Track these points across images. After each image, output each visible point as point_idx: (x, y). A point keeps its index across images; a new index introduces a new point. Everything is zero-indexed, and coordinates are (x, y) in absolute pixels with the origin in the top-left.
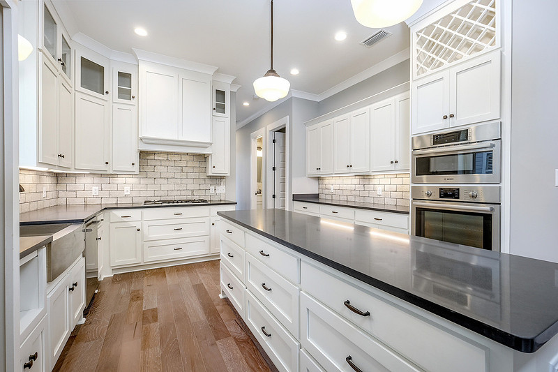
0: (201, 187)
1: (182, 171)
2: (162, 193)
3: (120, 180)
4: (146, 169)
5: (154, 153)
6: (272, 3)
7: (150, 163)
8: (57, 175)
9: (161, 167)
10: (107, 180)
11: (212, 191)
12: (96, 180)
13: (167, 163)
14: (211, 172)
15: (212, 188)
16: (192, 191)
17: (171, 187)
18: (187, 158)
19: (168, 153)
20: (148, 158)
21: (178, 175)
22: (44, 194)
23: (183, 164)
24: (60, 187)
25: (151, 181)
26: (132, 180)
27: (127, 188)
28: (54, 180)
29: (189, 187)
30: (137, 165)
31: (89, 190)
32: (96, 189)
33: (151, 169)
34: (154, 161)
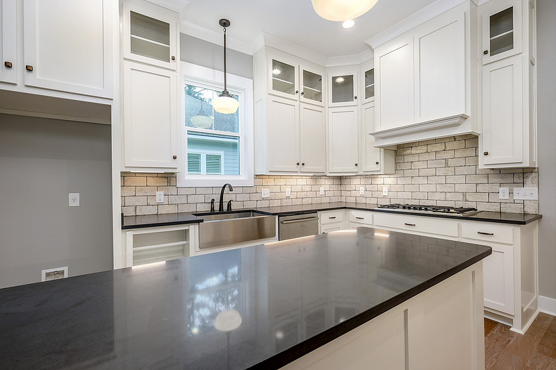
0: (480, 188)
1: (447, 165)
2: (420, 196)
3: (379, 181)
4: (403, 166)
5: (411, 146)
7: (408, 159)
8: (340, 178)
9: (419, 162)
10: (369, 181)
11: (503, 196)
12: (363, 180)
13: (426, 157)
14: (483, 162)
15: (504, 190)
16: (464, 194)
17: (432, 188)
18: (455, 145)
19: (427, 144)
20: (405, 153)
21: (441, 172)
22: (322, 193)
23: (449, 155)
24: (343, 187)
25: (408, 181)
26: (390, 180)
27: (385, 189)
28: (337, 182)
29: (458, 188)
30: (382, 163)
31: (358, 190)
32: (362, 189)
33: (408, 166)
34: (412, 156)
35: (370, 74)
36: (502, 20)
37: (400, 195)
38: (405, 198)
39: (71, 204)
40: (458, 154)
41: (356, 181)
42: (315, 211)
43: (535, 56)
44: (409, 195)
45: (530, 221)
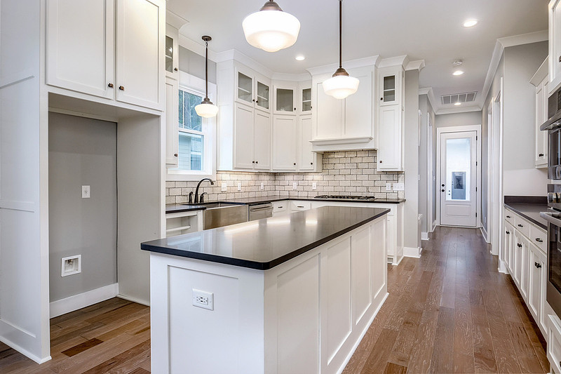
0: (376, 184)
1: (357, 167)
2: (339, 189)
3: (310, 177)
4: (328, 167)
5: (334, 152)
6: (341, 3)
7: (331, 161)
8: (275, 174)
9: (340, 164)
10: (301, 178)
11: (388, 188)
12: (296, 177)
13: (344, 161)
15: (389, 184)
16: (367, 187)
17: (348, 183)
18: (362, 154)
19: (345, 152)
20: (329, 157)
21: (353, 172)
22: (262, 187)
23: (359, 160)
24: (277, 183)
25: (332, 178)
26: (318, 177)
27: (314, 184)
28: (272, 178)
29: (365, 183)
30: (315, 164)
31: (291, 185)
32: (295, 184)
33: (331, 166)
34: (334, 159)
35: (307, 93)
36: (389, 80)
37: (326, 189)
38: (329, 191)
39: (84, 196)
40: (365, 160)
41: (289, 178)
42: (269, 202)
43: (404, 106)
44: (331, 189)
45: (402, 202)
